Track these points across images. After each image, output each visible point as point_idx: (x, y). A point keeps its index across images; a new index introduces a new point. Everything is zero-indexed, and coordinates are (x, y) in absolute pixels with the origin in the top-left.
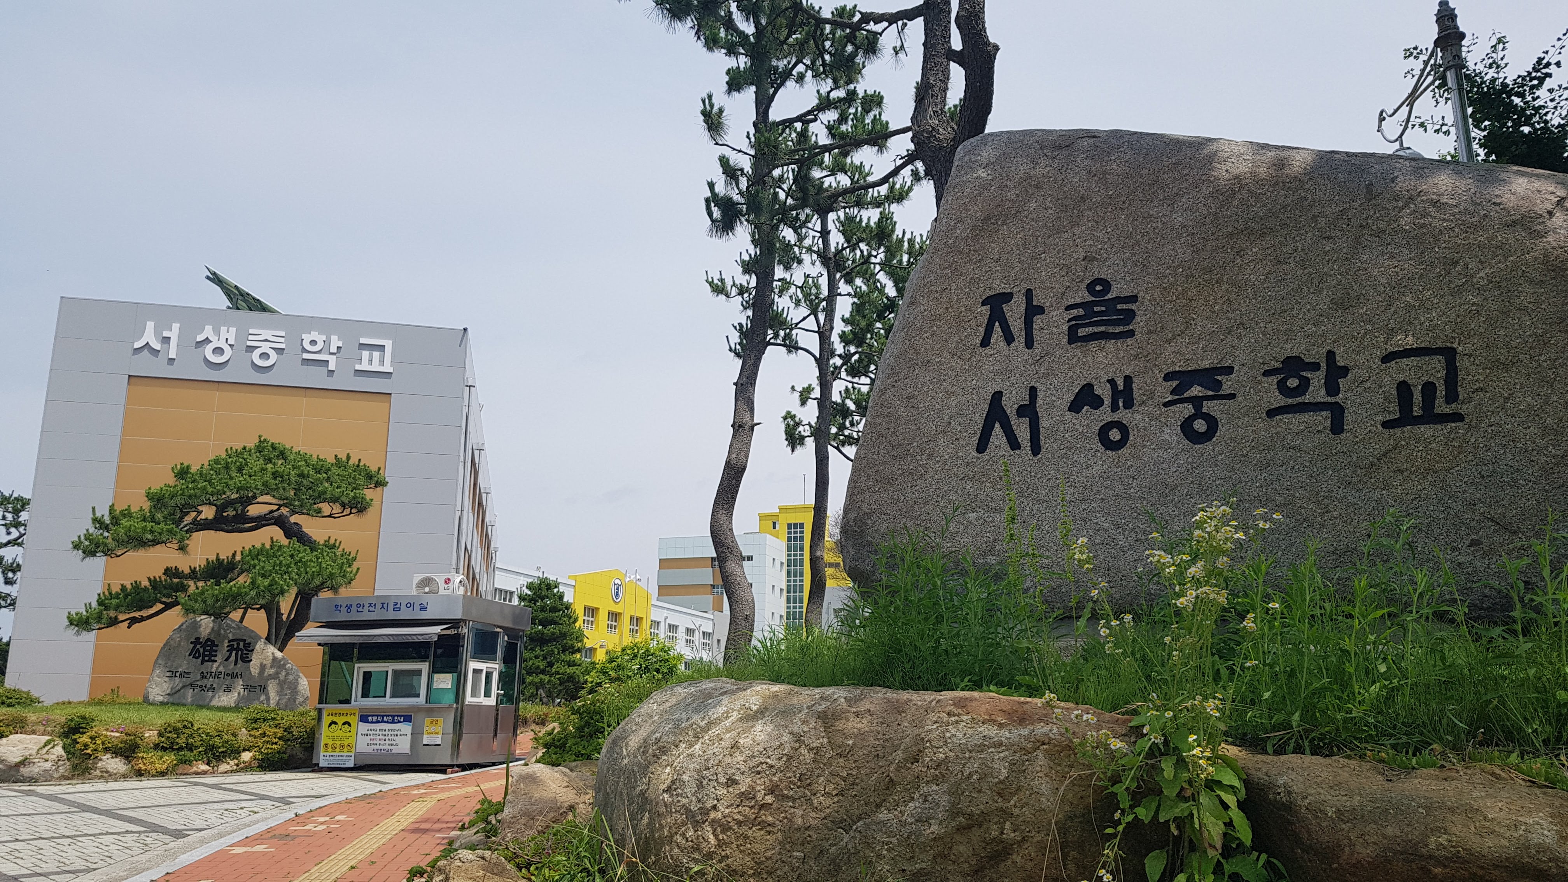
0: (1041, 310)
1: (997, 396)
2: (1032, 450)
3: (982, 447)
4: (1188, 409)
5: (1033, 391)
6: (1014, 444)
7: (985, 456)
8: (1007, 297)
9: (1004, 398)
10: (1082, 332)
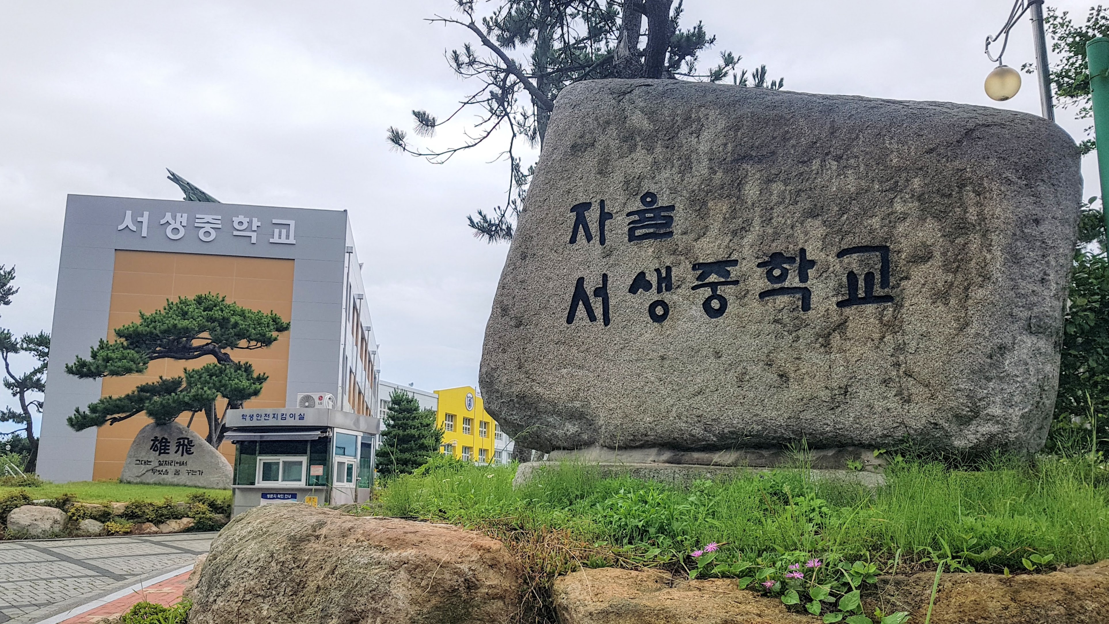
0: (610, 216)
1: (581, 281)
2: (604, 322)
3: (570, 319)
4: (707, 292)
5: (605, 277)
6: (592, 318)
7: (573, 326)
8: (587, 206)
9: (585, 283)
10: (638, 233)
